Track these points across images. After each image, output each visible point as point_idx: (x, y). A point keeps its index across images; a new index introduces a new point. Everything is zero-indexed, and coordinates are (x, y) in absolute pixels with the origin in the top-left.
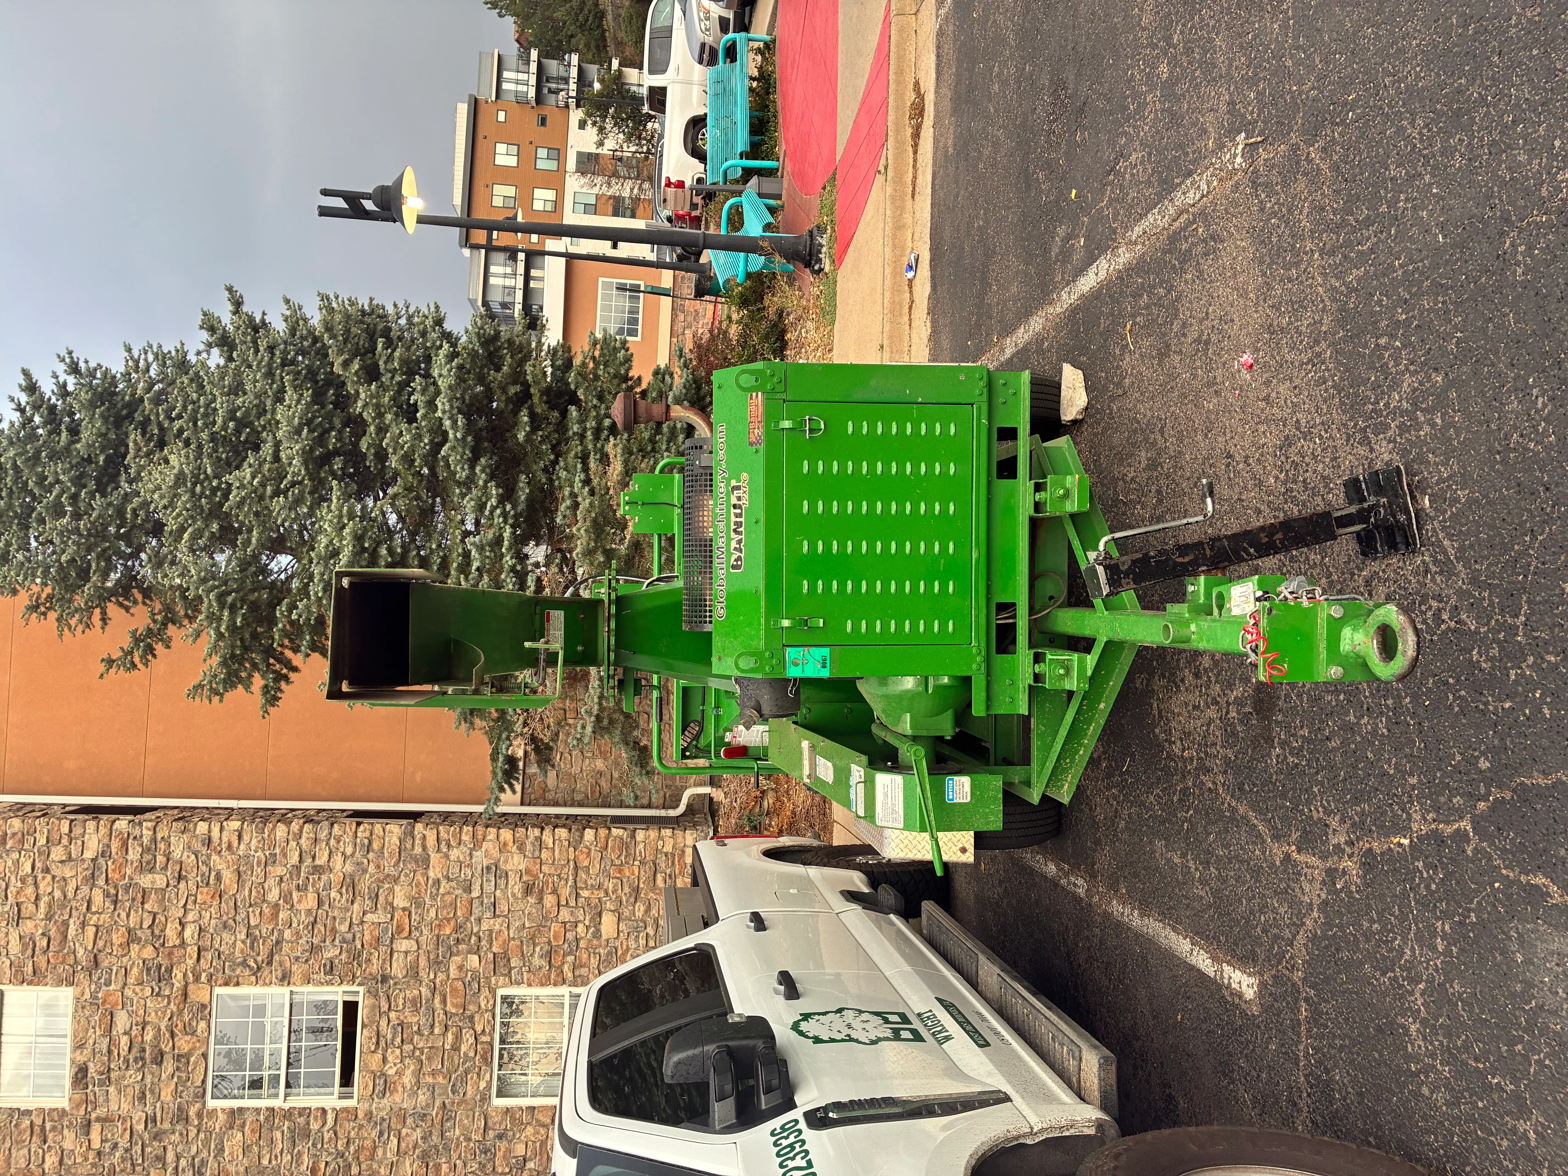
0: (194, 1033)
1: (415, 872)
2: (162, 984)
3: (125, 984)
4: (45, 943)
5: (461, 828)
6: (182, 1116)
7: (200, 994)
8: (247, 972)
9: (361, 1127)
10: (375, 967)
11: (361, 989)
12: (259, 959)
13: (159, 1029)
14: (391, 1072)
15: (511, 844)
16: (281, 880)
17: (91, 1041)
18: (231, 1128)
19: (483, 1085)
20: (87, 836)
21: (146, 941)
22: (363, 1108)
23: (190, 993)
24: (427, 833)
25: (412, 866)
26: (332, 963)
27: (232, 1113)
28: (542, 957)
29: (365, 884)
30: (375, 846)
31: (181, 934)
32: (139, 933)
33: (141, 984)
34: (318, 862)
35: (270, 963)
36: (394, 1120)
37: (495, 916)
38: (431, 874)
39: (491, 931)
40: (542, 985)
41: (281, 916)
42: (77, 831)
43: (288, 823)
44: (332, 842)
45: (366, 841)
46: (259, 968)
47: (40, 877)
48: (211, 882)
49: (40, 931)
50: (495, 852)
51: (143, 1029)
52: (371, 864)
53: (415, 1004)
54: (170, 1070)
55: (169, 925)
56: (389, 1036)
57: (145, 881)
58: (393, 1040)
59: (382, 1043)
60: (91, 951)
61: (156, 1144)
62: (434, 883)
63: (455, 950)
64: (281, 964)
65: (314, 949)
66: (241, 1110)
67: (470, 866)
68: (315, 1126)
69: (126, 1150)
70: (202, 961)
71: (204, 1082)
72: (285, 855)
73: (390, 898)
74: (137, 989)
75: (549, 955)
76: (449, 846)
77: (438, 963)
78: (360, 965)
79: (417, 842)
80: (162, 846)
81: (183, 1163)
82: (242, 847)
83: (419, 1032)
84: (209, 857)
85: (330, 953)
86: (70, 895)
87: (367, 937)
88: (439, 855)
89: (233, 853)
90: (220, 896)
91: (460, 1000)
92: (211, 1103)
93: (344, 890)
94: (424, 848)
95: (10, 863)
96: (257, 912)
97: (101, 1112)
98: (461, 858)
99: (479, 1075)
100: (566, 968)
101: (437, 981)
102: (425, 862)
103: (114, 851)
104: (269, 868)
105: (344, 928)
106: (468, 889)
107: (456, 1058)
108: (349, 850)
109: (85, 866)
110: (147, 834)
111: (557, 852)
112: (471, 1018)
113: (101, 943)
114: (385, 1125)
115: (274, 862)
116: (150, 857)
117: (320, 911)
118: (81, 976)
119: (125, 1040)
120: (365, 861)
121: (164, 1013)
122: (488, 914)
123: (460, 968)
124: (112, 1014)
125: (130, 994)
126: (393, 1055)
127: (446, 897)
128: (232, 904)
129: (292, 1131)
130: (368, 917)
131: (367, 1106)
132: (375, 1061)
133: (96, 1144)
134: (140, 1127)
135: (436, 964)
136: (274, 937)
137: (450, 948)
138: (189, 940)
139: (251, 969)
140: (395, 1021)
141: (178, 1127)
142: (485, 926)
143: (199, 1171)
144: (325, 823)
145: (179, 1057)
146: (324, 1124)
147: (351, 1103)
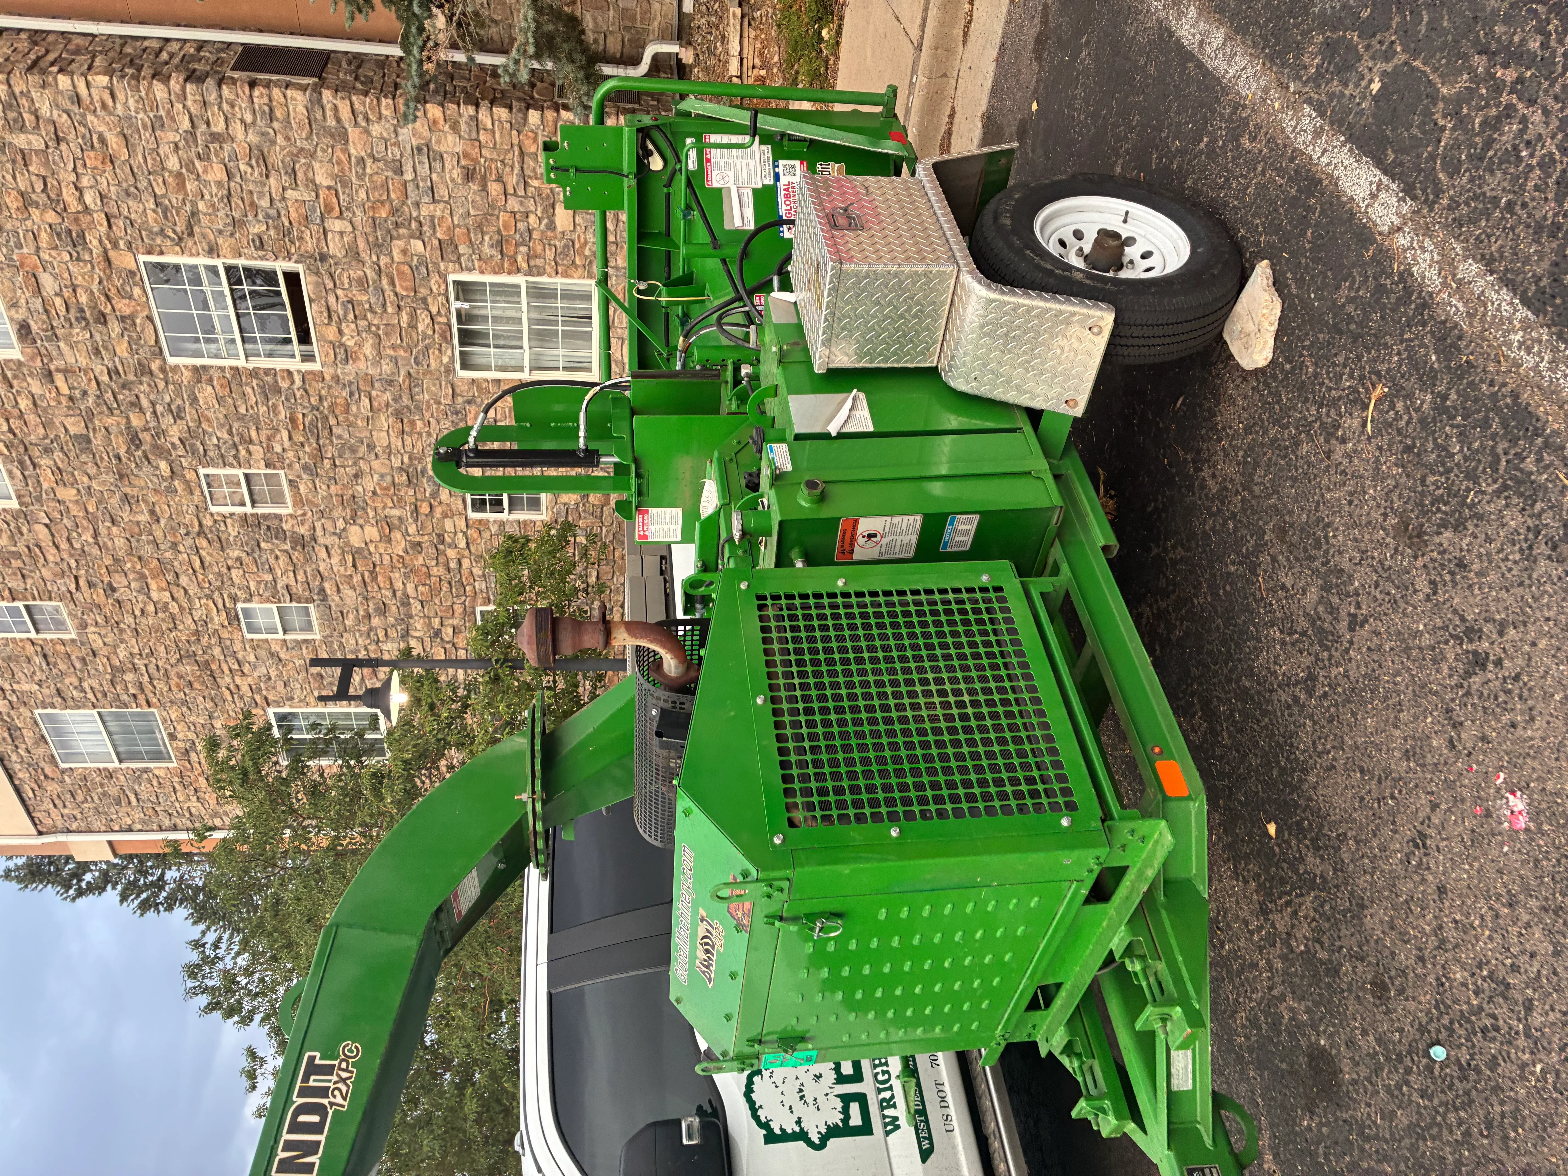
0: (131, 297)
1: (333, 147)
2: (79, 248)
3: (38, 248)
5: (378, 99)
6: (144, 370)
7: (124, 260)
8: (169, 243)
9: (330, 387)
10: (310, 245)
11: (300, 266)
12: (178, 229)
13: (92, 293)
14: (350, 343)
15: (442, 122)
16: (176, 146)
17: (23, 301)
18: (199, 382)
19: (445, 360)
21: (45, 205)
22: (328, 373)
23: (112, 259)
24: (338, 102)
25: (328, 140)
26: (260, 239)
27: (197, 371)
28: (492, 246)
29: (277, 156)
30: (279, 113)
31: (81, 198)
32: (33, 196)
33: (56, 248)
34: (214, 129)
35: (191, 234)
36: (361, 383)
37: (434, 201)
38: (353, 151)
39: (432, 217)
40: (495, 273)
41: (189, 187)
43: (166, 80)
44: (225, 106)
45: (266, 108)
46: (181, 239)
48: (96, 145)
50: (424, 130)
51: (74, 291)
52: (279, 136)
54: (118, 330)
55: (64, 191)
56: (341, 312)
58: (345, 316)
59: (335, 318)
61: (127, 392)
62: (358, 162)
63: (395, 233)
64: (204, 236)
65: (236, 223)
66: (204, 367)
67: (397, 144)
68: (284, 385)
69: (98, 397)
70: (115, 228)
71: (157, 341)
72: (173, 119)
73: (310, 175)
74: (54, 253)
75: (500, 244)
76: (367, 120)
77: (380, 246)
78: (292, 242)
79: (329, 113)
80: (23, 101)
81: (160, 409)
82: (119, 106)
83: (371, 310)
84: (84, 116)
85: (257, 229)
87: (293, 215)
88: (357, 130)
89: (111, 114)
90: (112, 162)
91: (410, 284)
92: (172, 361)
93: (253, 162)
96: (160, 181)
97: (59, 363)
98: (385, 135)
99: (440, 350)
100: (519, 258)
101: (382, 263)
102: (343, 136)
104: (158, 133)
105: (265, 203)
106: (400, 171)
107: (415, 336)
108: (249, 118)
111: (497, 135)
112: (424, 300)
114: (354, 387)
115: (163, 126)
116: (15, 114)
117: (232, 184)
119: (58, 301)
120: (271, 131)
121: (92, 277)
122: (426, 199)
123: (404, 252)
124: (35, 276)
125: (47, 257)
126: (349, 329)
127: (375, 178)
128: (128, 170)
129: (262, 388)
130: (289, 193)
131: (332, 370)
132: (331, 333)
133: (65, 390)
134: (105, 378)
135: (377, 247)
136: (188, 207)
137: (389, 231)
138: (92, 206)
139: (172, 240)
140: (343, 299)
141: (144, 379)
142: (425, 211)
143: (178, 416)
144: (210, 83)
145: (123, 319)
146: (293, 382)
147: (316, 366)
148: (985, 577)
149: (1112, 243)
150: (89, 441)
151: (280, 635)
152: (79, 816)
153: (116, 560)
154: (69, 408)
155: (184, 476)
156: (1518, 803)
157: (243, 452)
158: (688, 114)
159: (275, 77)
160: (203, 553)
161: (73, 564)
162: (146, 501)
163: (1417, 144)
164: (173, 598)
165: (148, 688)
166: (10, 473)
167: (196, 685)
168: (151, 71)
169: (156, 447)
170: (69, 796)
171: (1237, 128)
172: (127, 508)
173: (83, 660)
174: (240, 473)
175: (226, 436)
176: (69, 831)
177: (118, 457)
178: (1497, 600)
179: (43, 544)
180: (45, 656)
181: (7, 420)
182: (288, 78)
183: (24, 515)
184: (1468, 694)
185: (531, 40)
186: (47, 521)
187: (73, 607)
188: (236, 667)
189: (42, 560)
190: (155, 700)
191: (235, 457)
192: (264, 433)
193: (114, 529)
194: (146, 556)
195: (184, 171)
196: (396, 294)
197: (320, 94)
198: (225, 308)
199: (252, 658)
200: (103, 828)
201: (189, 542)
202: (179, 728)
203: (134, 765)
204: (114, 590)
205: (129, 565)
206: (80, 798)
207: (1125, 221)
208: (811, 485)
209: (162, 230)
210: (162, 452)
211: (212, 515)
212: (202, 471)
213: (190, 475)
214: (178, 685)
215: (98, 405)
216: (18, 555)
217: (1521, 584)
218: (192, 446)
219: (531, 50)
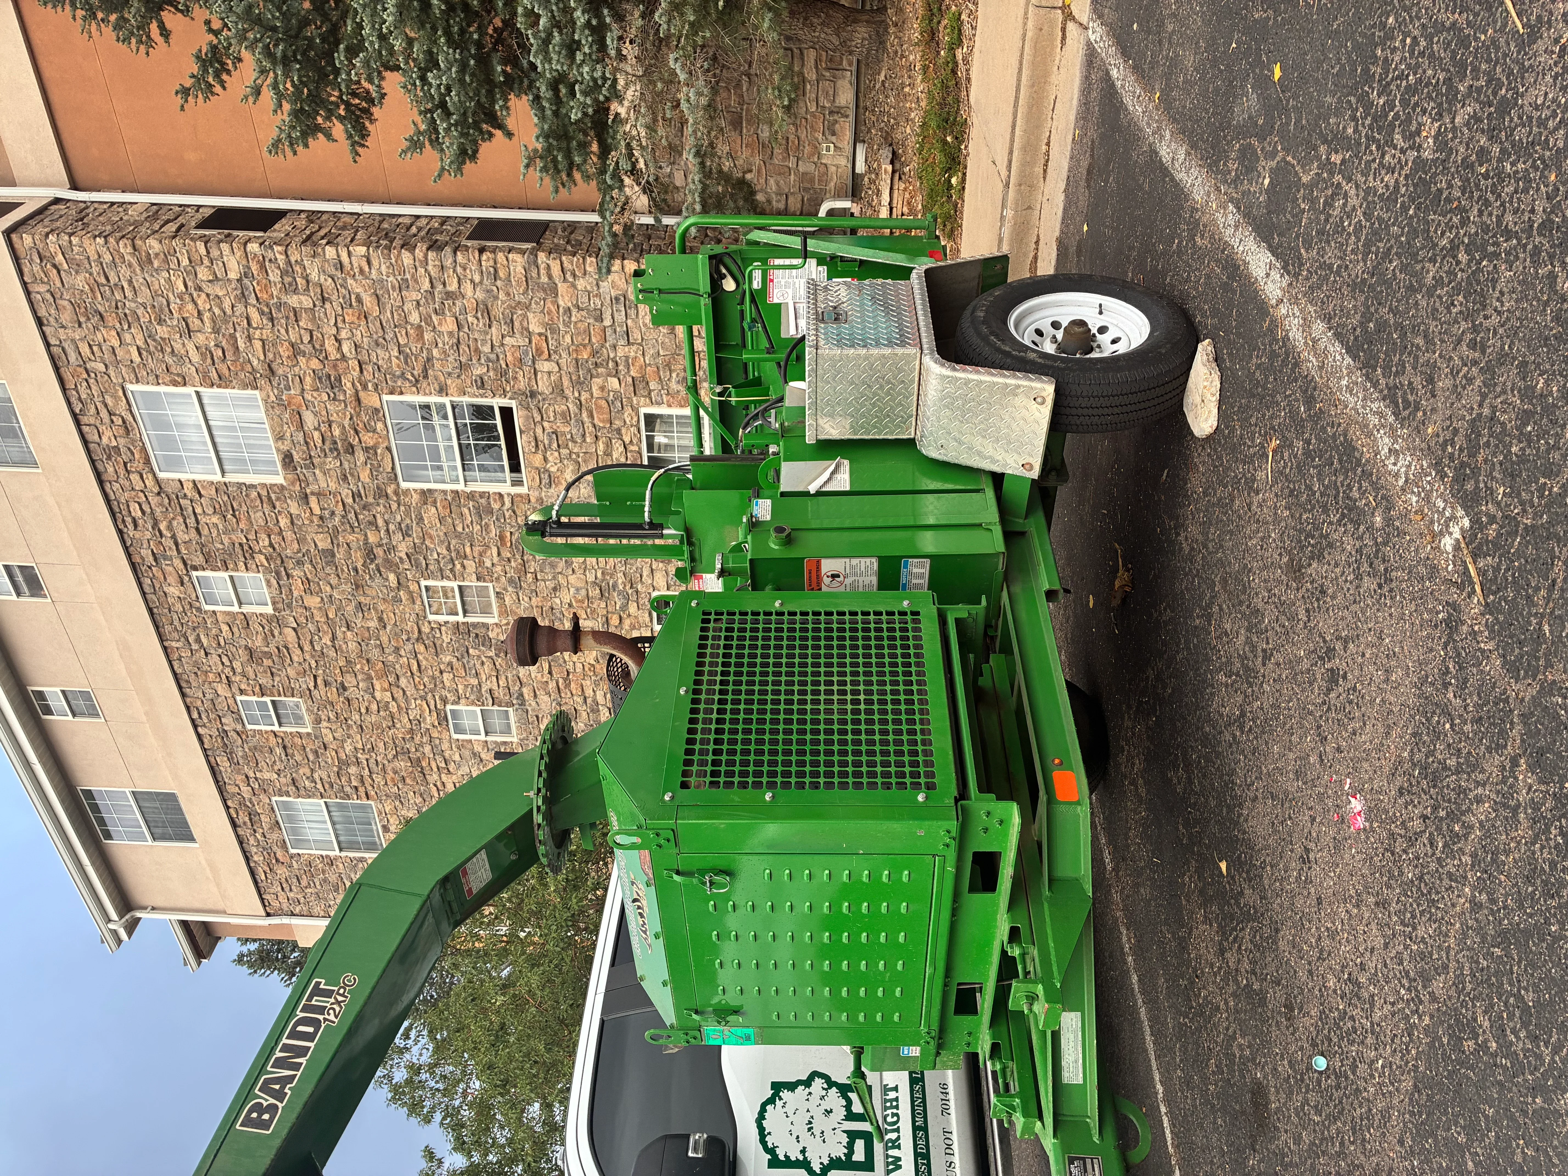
0: (374, 431)
1: (544, 300)
2: (336, 390)
3: (303, 390)
4: (220, 353)
5: (584, 258)
6: (381, 493)
7: (370, 399)
8: (408, 385)
9: (534, 509)
10: (522, 384)
11: (513, 402)
12: (416, 373)
13: (344, 427)
14: (553, 469)
16: (418, 303)
17: (288, 434)
18: (426, 504)
20: (225, 258)
21: (310, 354)
22: (534, 495)
23: (362, 399)
24: (550, 262)
25: (542, 295)
26: (482, 379)
27: (424, 493)
28: (678, 382)
29: (498, 310)
30: (502, 274)
31: (339, 349)
32: (301, 346)
33: (317, 390)
34: (449, 288)
35: (426, 377)
37: (629, 343)
38: (561, 303)
39: (627, 358)
40: (681, 406)
41: (426, 337)
42: (215, 253)
43: (412, 249)
44: (459, 269)
45: (492, 270)
46: (417, 381)
47: (195, 295)
48: (354, 304)
49: (212, 344)
50: (622, 283)
51: (330, 426)
52: (501, 292)
53: (566, 417)
54: (362, 459)
55: (327, 342)
56: (546, 442)
57: (293, 301)
58: (550, 445)
59: (541, 447)
60: (264, 361)
61: (366, 513)
62: (565, 312)
63: (594, 372)
64: (436, 378)
65: (463, 367)
66: (430, 490)
67: (598, 295)
68: (496, 506)
69: (343, 517)
70: (365, 373)
71: (393, 468)
72: (416, 281)
73: (525, 324)
74: (315, 394)
76: (574, 276)
77: (581, 383)
78: (508, 382)
79: (542, 271)
80: (297, 268)
81: (392, 527)
82: (374, 272)
84: (345, 280)
85: (479, 371)
86: (229, 311)
87: (510, 358)
88: (565, 285)
89: (367, 278)
90: (365, 317)
91: (606, 416)
92: (404, 485)
93: (479, 315)
94: (550, 277)
95: (162, 281)
96: (404, 333)
97: (314, 487)
98: (589, 288)
101: (583, 399)
102: (554, 291)
103: (255, 273)
104: (404, 293)
105: (487, 349)
106: (600, 319)
108: (477, 278)
109: (233, 286)
110: (281, 258)
112: (619, 431)
113: (270, 356)
115: (408, 287)
116: (290, 279)
117: (461, 334)
118: (262, 382)
119: (316, 435)
120: (495, 288)
121: (345, 414)
122: (622, 342)
123: (602, 388)
124: (299, 413)
125: (310, 398)
126: (552, 456)
127: (579, 325)
128: (378, 324)
129: (477, 508)
130: (508, 340)
131: (537, 493)
132: (538, 460)
133: (317, 511)
134: (350, 500)
135: (578, 384)
136: (425, 355)
137: (589, 370)
138: (348, 355)
139: (410, 382)
140: (548, 430)
141: (381, 501)
142: (620, 353)
143: (406, 534)
144: (448, 250)
145: (366, 449)
146: (503, 504)
147: (523, 490)
148: (906, 603)
149: (1077, 329)
150: (333, 556)
151: (482, 737)
152: (302, 900)
153: (348, 662)
154: (319, 526)
155: (408, 587)
156: (1356, 805)
157: (458, 566)
158: (757, 243)
159: (501, 244)
160: (420, 657)
161: (314, 665)
162: (375, 609)
163: (1290, 225)
164: (393, 699)
165: (368, 781)
166: (268, 582)
167: (408, 781)
168: (401, 242)
169: (387, 560)
170: (295, 880)
171: (1194, 226)
172: (360, 615)
173: (316, 753)
174: (454, 585)
175: (445, 552)
176: (293, 914)
177: (356, 570)
178: (1342, 619)
179: (290, 646)
180: (285, 747)
181: (269, 536)
182: (511, 244)
183: (276, 620)
184: (1329, 709)
185: (698, 199)
186: (295, 625)
187: (310, 702)
188: (443, 765)
189: (288, 660)
190: (373, 793)
191: (452, 570)
192: (477, 549)
193: (349, 633)
194: (373, 658)
195: (423, 324)
196: (594, 426)
197: (536, 256)
198: (450, 439)
199: (457, 757)
200: (322, 913)
201: (409, 647)
202: (391, 821)
203: (351, 855)
204: (345, 689)
205: (358, 667)
206: (304, 883)
207: (1101, 313)
208: (779, 530)
209: (403, 374)
210: (391, 565)
211: (429, 622)
212: (424, 583)
213: (413, 587)
214: (393, 779)
215: (343, 524)
216: (269, 655)
217: (1355, 602)
218: (416, 560)
219: (698, 207)
